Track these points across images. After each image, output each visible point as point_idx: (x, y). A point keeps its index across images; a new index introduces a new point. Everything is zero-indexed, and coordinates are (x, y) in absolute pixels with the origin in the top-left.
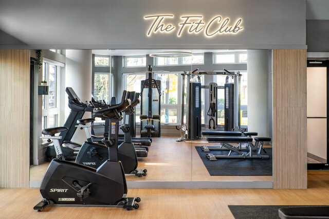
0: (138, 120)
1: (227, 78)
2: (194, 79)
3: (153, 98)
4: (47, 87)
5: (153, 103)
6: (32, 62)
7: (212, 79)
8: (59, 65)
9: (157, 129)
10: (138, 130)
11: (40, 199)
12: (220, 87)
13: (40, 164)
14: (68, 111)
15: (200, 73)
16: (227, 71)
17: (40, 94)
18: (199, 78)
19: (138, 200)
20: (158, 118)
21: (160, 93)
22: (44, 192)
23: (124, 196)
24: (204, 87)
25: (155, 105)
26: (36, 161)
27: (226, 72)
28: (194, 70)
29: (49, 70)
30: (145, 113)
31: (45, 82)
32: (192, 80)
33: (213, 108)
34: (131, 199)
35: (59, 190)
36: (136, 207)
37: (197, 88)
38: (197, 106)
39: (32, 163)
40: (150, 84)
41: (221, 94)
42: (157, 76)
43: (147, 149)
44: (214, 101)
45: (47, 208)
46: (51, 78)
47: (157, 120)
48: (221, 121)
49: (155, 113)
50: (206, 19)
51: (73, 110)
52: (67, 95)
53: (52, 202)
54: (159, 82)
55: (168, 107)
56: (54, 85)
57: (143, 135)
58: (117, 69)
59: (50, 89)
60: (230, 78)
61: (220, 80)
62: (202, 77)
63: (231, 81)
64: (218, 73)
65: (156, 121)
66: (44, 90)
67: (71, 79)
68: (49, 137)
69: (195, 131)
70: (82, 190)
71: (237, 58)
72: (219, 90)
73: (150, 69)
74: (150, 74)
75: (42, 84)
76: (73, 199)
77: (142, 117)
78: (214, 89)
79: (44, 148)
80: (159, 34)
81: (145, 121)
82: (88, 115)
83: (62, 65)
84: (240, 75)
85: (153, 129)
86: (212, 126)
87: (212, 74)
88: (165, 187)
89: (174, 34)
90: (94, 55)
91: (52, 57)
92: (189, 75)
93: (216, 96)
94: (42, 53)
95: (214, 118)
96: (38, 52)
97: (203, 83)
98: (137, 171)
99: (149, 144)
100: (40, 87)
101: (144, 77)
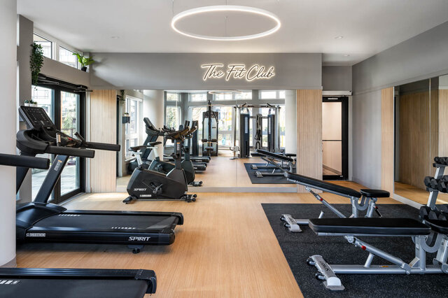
0: (200, 143)
1: (270, 110)
2: (244, 112)
3: (212, 126)
4: (129, 118)
5: (212, 130)
6: (118, 99)
7: (258, 111)
8: (138, 100)
9: (215, 150)
10: (200, 151)
11: (127, 196)
12: (265, 117)
13: (124, 175)
14: (145, 136)
15: (249, 106)
16: (269, 104)
17: (124, 122)
18: (248, 110)
19: (195, 196)
20: (216, 141)
21: (217, 121)
22: (130, 191)
23: (186, 193)
24: (252, 117)
25: (214, 131)
26: (121, 173)
27: (269, 106)
28: (244, 104)
29: (131, 104)
30: (206, 137)
31: (127, 114)
32: (242, 112)
33: (259, 133)
34: (190, 196)
35: (140, 190)
36: (194, 200)
37: (246, 118)
38: (246, 132)
39: (117, 175)
40: (210, 114)
41: (265, 123)
42: (215, 108)
43: (206, 165)
44: (260, 128)
45: (132, 201)
46: (132, 110)
47: (216, 143)
48: (265, 144)
49: (214, 137)
50: (247, 67)
51: (149, 134)
52: (144, 124)
53: (135, 198)
54: (217, 113)
55: (224, 133)
56: (134, 116)
57: (204, 154)
58: (184, 104)
59: (131, 119)
60: (272, 110)
61: (265, 112)
62: (250, 109)
63: (273, 112)
64: (262, 107)
65: (214, 144)
66: (127, 120)
67: (147, 111)
68: (133, 152)
69: (245, 151)
70: (157, 189)
71: (278, 95)
72: (263, 120)
73: (210, 103)
74: (210, 107)
75: (125, 115)
76: (150, 196)
77: (204, 141)
78: (259, 119)
79: (127, 164)
80: (212, 79)
81: (206, 144)
82: (161, 139)
83: (141, 100)
84: (279, 108)
85: (212, 150)
86: (258, 147)
87: (258, 107)
88: (217, 191)
89: (224, 78)
90: (166, 93)
91: (132, 94)
92: (239, 108)
93: (261, 124)
94: (125, 92)
95: (260, 141)
96: (122, 91)
97: (251, 115)
98: (194, 183)
99: (208, 162)
100: (123, 118)
101: (205, 109)
